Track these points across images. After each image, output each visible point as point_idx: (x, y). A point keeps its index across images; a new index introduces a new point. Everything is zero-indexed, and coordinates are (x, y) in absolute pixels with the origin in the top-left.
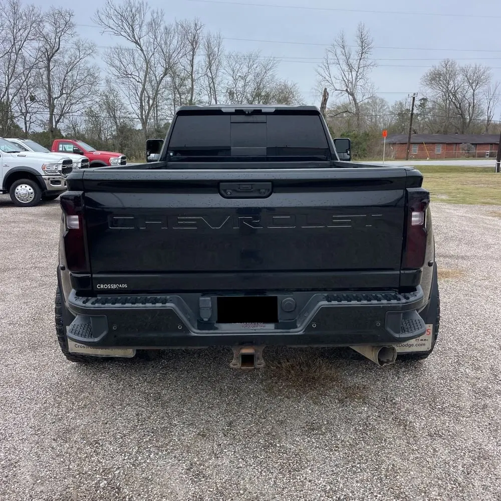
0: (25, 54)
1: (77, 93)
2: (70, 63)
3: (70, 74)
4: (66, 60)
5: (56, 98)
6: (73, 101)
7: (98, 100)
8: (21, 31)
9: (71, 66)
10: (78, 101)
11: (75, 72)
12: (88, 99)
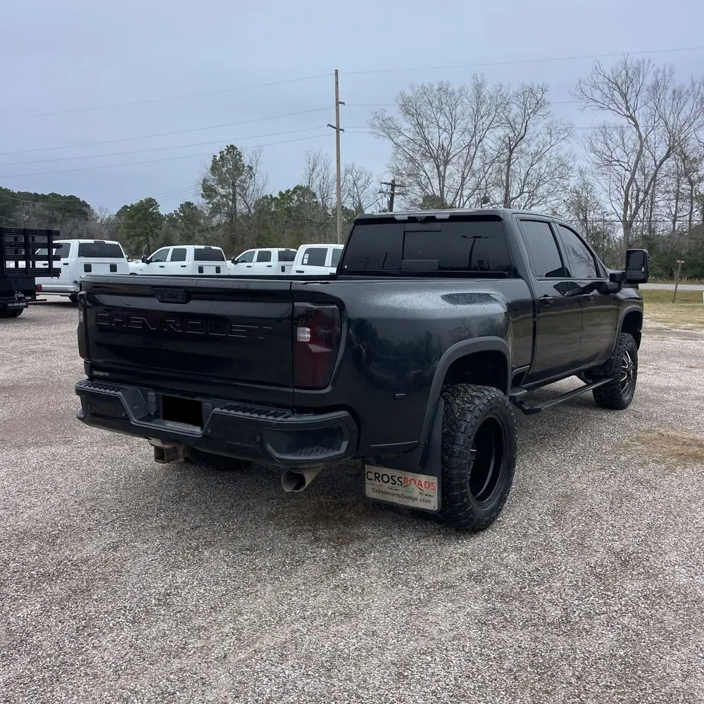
0: (486, 147)
1: (541, 190)
2: (536, 154)
3: (536, 166)
4: (533, 148)
5: (514, 198)
6: (534, 202)
7: (565, 198)
8: (484, 119)
9: (538, 156)
10: (540, 201)
11: (543, 164)
12: (555, 198)
